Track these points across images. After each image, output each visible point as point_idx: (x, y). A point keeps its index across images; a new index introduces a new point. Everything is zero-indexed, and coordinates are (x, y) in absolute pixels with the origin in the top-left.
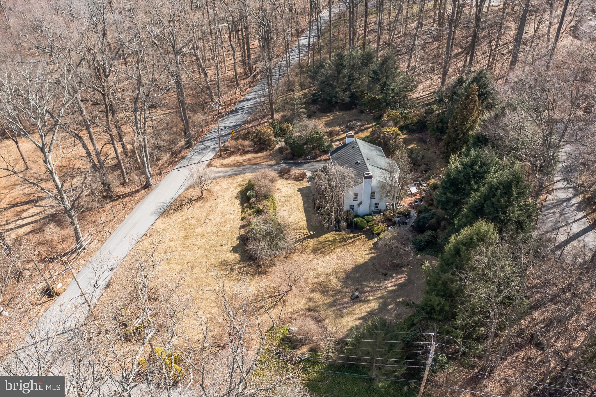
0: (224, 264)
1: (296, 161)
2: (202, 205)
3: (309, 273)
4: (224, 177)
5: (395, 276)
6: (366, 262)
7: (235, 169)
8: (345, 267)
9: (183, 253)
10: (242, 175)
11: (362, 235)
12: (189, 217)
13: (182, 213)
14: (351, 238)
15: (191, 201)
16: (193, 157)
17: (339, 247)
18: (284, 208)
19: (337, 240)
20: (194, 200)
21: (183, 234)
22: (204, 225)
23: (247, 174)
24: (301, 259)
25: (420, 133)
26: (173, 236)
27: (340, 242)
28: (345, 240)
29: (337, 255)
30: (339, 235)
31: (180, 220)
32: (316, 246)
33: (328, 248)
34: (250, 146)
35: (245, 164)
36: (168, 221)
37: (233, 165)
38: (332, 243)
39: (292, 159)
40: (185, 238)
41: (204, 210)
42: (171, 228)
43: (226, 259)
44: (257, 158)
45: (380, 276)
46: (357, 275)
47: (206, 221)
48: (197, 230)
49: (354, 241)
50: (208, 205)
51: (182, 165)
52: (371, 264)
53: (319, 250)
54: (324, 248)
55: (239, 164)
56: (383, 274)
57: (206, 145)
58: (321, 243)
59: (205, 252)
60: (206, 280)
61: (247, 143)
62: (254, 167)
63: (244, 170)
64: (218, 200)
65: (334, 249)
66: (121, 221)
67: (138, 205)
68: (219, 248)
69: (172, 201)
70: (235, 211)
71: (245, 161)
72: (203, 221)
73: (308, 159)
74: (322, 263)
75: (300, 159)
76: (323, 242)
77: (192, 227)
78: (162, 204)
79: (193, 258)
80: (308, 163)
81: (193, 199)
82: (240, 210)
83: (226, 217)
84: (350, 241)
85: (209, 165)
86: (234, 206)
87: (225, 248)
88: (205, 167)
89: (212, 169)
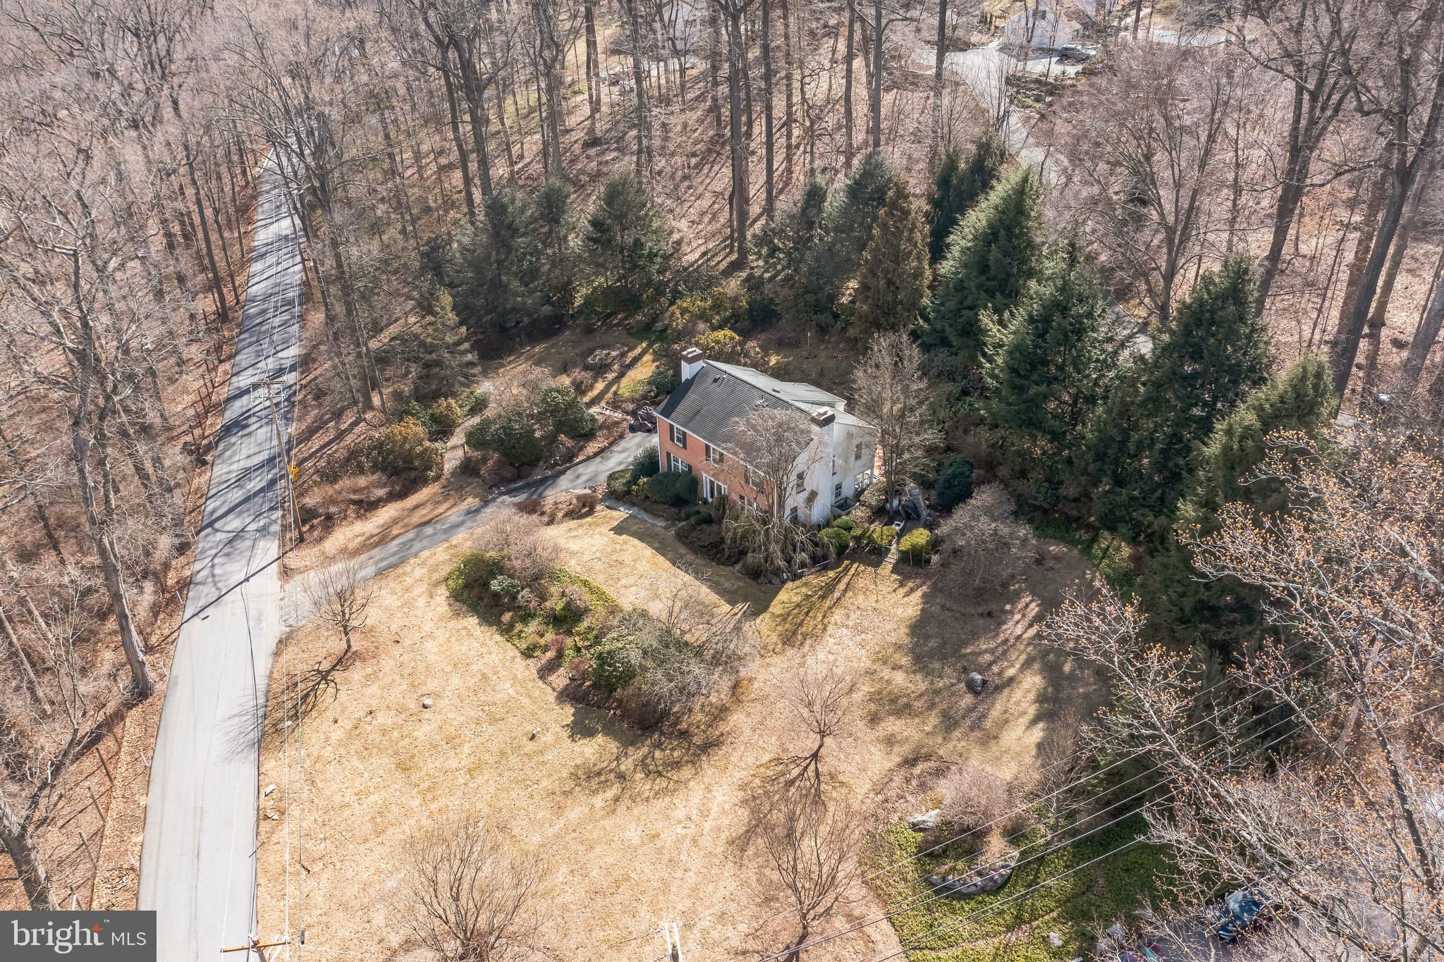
0: (590, 777)
1: (530, 480)
2: (369, 670)
5: (1014, 608)
6: (923, 610)
7: (377, 553)
8: (892, 638)
10: (415, 560)
11: (852, 564)
12: (362, 714)
13: (330, 715)
14: (838, 580)
15: (324, 676)
16: (217, 571)
17: (830, 608)
18: (623, 582)
19: (811, 596)
20: (333, 668)
21: (387, 762)
22: (427, 714)
23: (426, 553)
24: (775, 670)
26: (359, 780)
27: (823, 597)
28: (829, 588)
29: (846, 626)
30: (806, 584)
31: (339, 735)
32: (779, 628)
33: (809, 624)
34: (379, 484)
35: (395, 532)
36: (303, 752)
37: (366, 547)
38: (807, 606)
39: (518, 477)
40: (403, 767)
41: (388, 679)
42: (331, 767)
43: (579, 762)
44: (416, 507)
45: (981, 622)
46: (933, 643)
47: (427, 702)
48: (419, 734)
49: (848, 584)
50: (388, 663)
51: (202, 603)
52: (935, 609)
53: (794, 633)
54: (801, 624)
55: (382, 538)
56: (982, 615)
57: (228, 528)
58: (784, 618)
59: (501, 775)
60: (575, 835)
61: (365, 480)
62: (430, 530)
63: (406, 545)
64: (408, 642)
65: (824, 617)
66: (140, 820)
67: (156, 754)
68: (530, 747)
69: (261, 701)
70: (483, 644)
71: (387, 527)
72: (413, 706)
73: (556, 464)
74: (833, 657)
75: (537, 470)
76: (788, 614)
77: (396, 734)
78: (236, 720)
79: (480, 805)
80: (563, 472)
81: (325, 666)
82: (498, 637)
83: (475, 667)
84: (842, 586)
85: (288, 573)
86: (469, 635)
87: (548, 738)
88: (278, 582)
89: (306, 578)
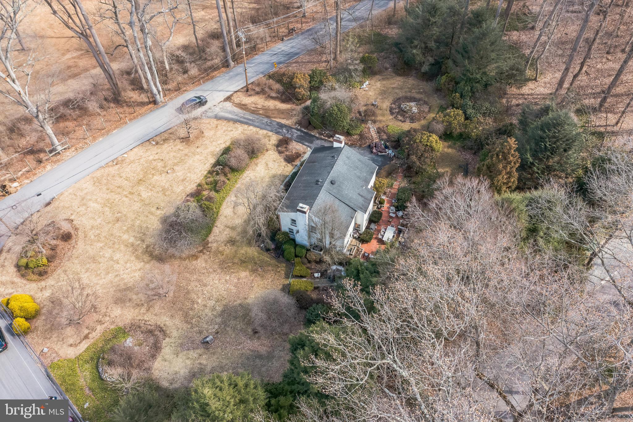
0: (142, 233)
1: (310, 132)
2: (181, 148)
3: (196, 286)
4: (228, 120)
5: (262, 340)
7: (247, 114)
9: (125, 199)
10: (246, 126)
11: (284, 267)
12: (161, 158)
13: (159, 150)
14: (270, 265)
15: (178, 138)
16: (221, 81)
17: (249, 269)
19: (254, 259)
20: (180, 139)
21: (141, 176)
22: (164, 175)
23: (251, 127)
24: (204, 265)
26: (132, 174)
27: (255, 264)
29: (239, 279)
30: (261, 255)
31: (151, 158)
32: (229, 256)
33: (237, 266)
34: (278, 92)
35: (261, 112)
36: (142, 154)
37: (249, 109)
38: (247, 261)
39: (306, 128)
40: (140, 182)
41: (179, 155)
42: (137, 164)
43: (149, 226)
44: (278, 109)
45: (249, 330)
47: (169, 171)
48: (155, 177)
49: (269, 270)
50: (186, 151)
53: (228, 263)
55: (255, 111)
56: (254, 329)
59: (140, 208)
60: (116, 241)
61: (277, 86)
62: (265, 121)
63: (253, 120)
64: (198, 150)
65: (243, 270)
66: (108, 133)
67: (134, 121)
68: (153, 210)
69: (164, 130)
70: (201, 171)
71: (263, 108)
72: (167, 169)
73: (322, 134)
74: (217, 282)
75: (316, 131)
77: (153, 172)
78: (151, 130)
79: (126, 210)
80: (321, 140)
81: (181, 136)
82: (206, 172)
83: (189, 175)
84: (266, 268)
85: (228, 99)
86: (205, 164)
87: (159, 212)
88: (222, 100)
89: (228, 105)
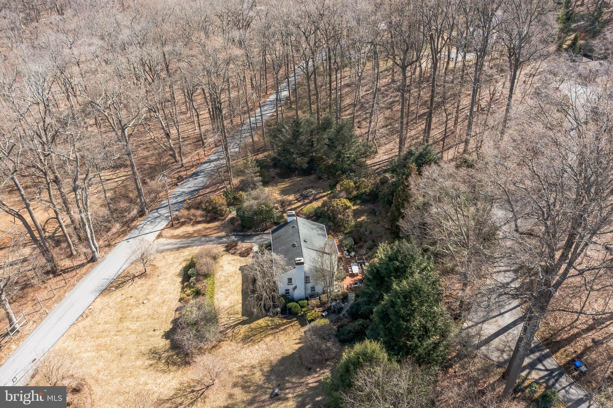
0: (154, 354)
1: (246, 233)
2: (144, 282)
3: (235, 365)
4: (171, 250)
5: (320, 371)
6: (293, 353)
7: (184, 240)
8: (272, 358)
9: (115, 337)
10: (190, 248)
11: (295, 321)
12: (129, 296)
13: (123, 291)
14: (284, 324)
15: (135, 277)
16: (144, 227)
17: (270, 334)
18: (222, 289)
19: (269, 326)
20: (137, 277)
21: (119, 315)
22: (141, 306)
23: (195, 247)
24: (230, 348)
25: (373, 203)
26: (109, 318)
27: (272, 329)
28: (277, 326)
29: (267, 344)
30: (272, 321)
31: (119, 299)
32: (247, 333)
33: (258, 336)
34: (202, 216)
35: (195, 235)
36: (108, 300)
37: (183, 237)
38: (264, 330)
39: (242, 231)
40: (121, 320)
41: (144, 288)
42: (108, 309)
43: (156, 346)
44: (209, 228)
45: (304, 370)
46: (282, 368)
47: (145, 302)
48: (134, 311)
49: (286, 328)
50: (150, 282)
51: (132, 236)
52: (298, 355)
53: (249, 338)
54: (255, 335)
55: (189, 236)
56: (307, 367)
57: (160, 212)
58: (252, 329)
59: (137, 338)
60: (132, 370)
61: (199, 212)
62: (203, 239)
63: (193, 242)
64: (160, 278)
65: (265, 337)
66: (60, 298)
67: (81, 281)
68: (151, 333)
69: (115, 277)
70: (174, 290)
71: (195, 232)
72: (141, 301)
73: (257, 231)
74: (250, 354)
75: (250, 231)
76: (255, 329)
77: (129, 308)
78: (104, 281)
79: (124, 345)
80: (258, 235)
81: (136, 275)
82: (180, 290)
83: (165, 297)
84: (283, 328)
85: (159, 236)
86: (175, 284)
87: (157, 333)
88: (155, 238)
89: (162, 240)
